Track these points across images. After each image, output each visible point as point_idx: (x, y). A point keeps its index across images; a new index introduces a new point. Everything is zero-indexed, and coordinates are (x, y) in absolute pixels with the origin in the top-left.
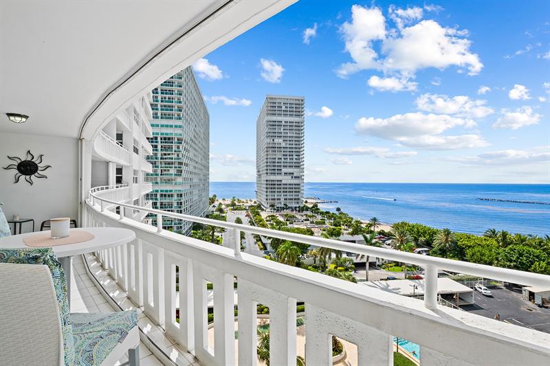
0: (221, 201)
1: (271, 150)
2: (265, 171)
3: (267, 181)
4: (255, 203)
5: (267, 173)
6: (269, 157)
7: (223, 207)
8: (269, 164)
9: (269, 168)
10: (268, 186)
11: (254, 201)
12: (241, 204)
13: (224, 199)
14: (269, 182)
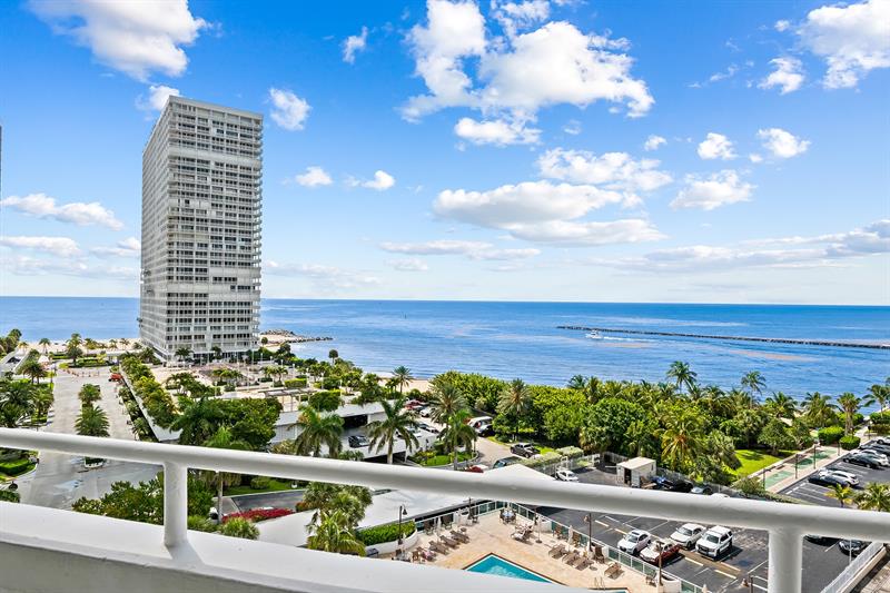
0: (35, 345)
1: (181, 223)
2: (166, 273)
3: (169, 295)
4: (137, 346)
5: (170, 278)
6: (175, 239)
7: (42, 360)
8: (175, 256)
9: (174, 265)
10: (174, 308)
11: (132, 341)
12: (98, 351)
13: (45, 341)
14: (174, 299)
